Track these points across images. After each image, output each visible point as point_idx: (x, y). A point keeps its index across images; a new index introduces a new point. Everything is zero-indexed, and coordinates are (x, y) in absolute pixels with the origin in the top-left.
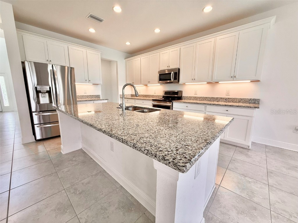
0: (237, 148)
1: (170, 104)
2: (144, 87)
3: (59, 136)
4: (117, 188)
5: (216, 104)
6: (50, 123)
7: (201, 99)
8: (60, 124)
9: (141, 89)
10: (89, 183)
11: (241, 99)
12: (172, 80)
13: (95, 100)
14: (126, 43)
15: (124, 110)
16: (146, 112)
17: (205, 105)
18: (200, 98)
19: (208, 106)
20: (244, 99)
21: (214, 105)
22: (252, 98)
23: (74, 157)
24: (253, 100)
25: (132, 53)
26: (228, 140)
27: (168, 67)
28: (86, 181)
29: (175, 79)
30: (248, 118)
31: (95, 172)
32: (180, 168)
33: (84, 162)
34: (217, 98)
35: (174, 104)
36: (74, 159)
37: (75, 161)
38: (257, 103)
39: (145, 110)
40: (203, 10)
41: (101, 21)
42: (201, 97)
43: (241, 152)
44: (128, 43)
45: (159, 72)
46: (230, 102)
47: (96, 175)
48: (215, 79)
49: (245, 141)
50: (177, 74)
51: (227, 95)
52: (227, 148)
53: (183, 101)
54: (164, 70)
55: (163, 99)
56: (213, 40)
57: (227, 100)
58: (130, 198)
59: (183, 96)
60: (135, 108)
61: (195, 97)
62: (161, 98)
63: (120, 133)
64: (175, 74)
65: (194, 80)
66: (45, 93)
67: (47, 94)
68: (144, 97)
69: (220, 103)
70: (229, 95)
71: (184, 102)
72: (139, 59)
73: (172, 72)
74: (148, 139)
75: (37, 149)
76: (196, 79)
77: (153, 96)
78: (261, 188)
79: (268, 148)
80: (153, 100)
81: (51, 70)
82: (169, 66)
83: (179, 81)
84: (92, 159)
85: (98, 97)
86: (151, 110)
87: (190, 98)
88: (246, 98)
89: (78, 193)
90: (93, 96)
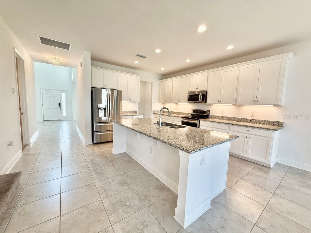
0: (258, 166)
1: (198, 122)
2: (175, 105)
3: (112, 141)
4: (154, 179)
5: (239, 124)
6: (101, 132)
7: (227, 119)
8: (113, 132)
9: (172, 107)
10: (135, 173)
11: (265, 121)
12: (200, 101)
13: (134, 115)
14: (161, 69)
15: (160, 125)
16: (176, 128)
17: (229, 125)
18: (226, 117)
19: (231, 126)
20: (268, 121)
21: (237, 125)
22: (276, 121)
23: (121, 157)
24: (277, 122)
25: (166, 76)
26: (250, 157)
27: (196, 89)
28: (133, 172)
29: (203, 99)
30: (268, 139)
31: (137, 168)
32: (189, 152)
33: (129, 161)
34: (242, 119)
35: (200, 122)
36: (122, 158)
37: (123, 159)
38: (280, 125)
39: (175, 126)
40: (226, 48)
41: (144, 57)
42: (228, 117)
43: (260, 169)
44: (163, 69)
45: (188, 93)
46: (254, 123)
47: (139, 169)
48: (239, 102)
49: (266, 159)
50: (204, 96)
51: (251, 117)
52: (248, 165)
53: (210, 119)
54: (194, 92)
55: (192, 116)
56: (237, 68)
57: (251, 121)
58: (162, 185)
59: (210, 115)
60: (167, 125)
61: (222, 117)
62: (190, 116)
63: (162, 138)
64: (203, 95)
65: (220, 102)
66: (102, 109)
67: (103, 110)
68: (174, 114)
69: (245, 124)
70: (254, 117)
71: (210, 121)
72: (172, 80)
73: (200, 94)
74: (177, 142)
75: (93, 150)
76: (222, 101)
77: (182, 114)
78: (266, 194)
79: (292, 169)
80: (182, 117)
81: (108, 93)
82: (198, 89)
83: (206, 102)
84: (134, 159)
85: (135, 112)
86: (179, 127)
87: (217, 117)
88: (270, 120)
89: (129, 177)
90: (131, 111)
